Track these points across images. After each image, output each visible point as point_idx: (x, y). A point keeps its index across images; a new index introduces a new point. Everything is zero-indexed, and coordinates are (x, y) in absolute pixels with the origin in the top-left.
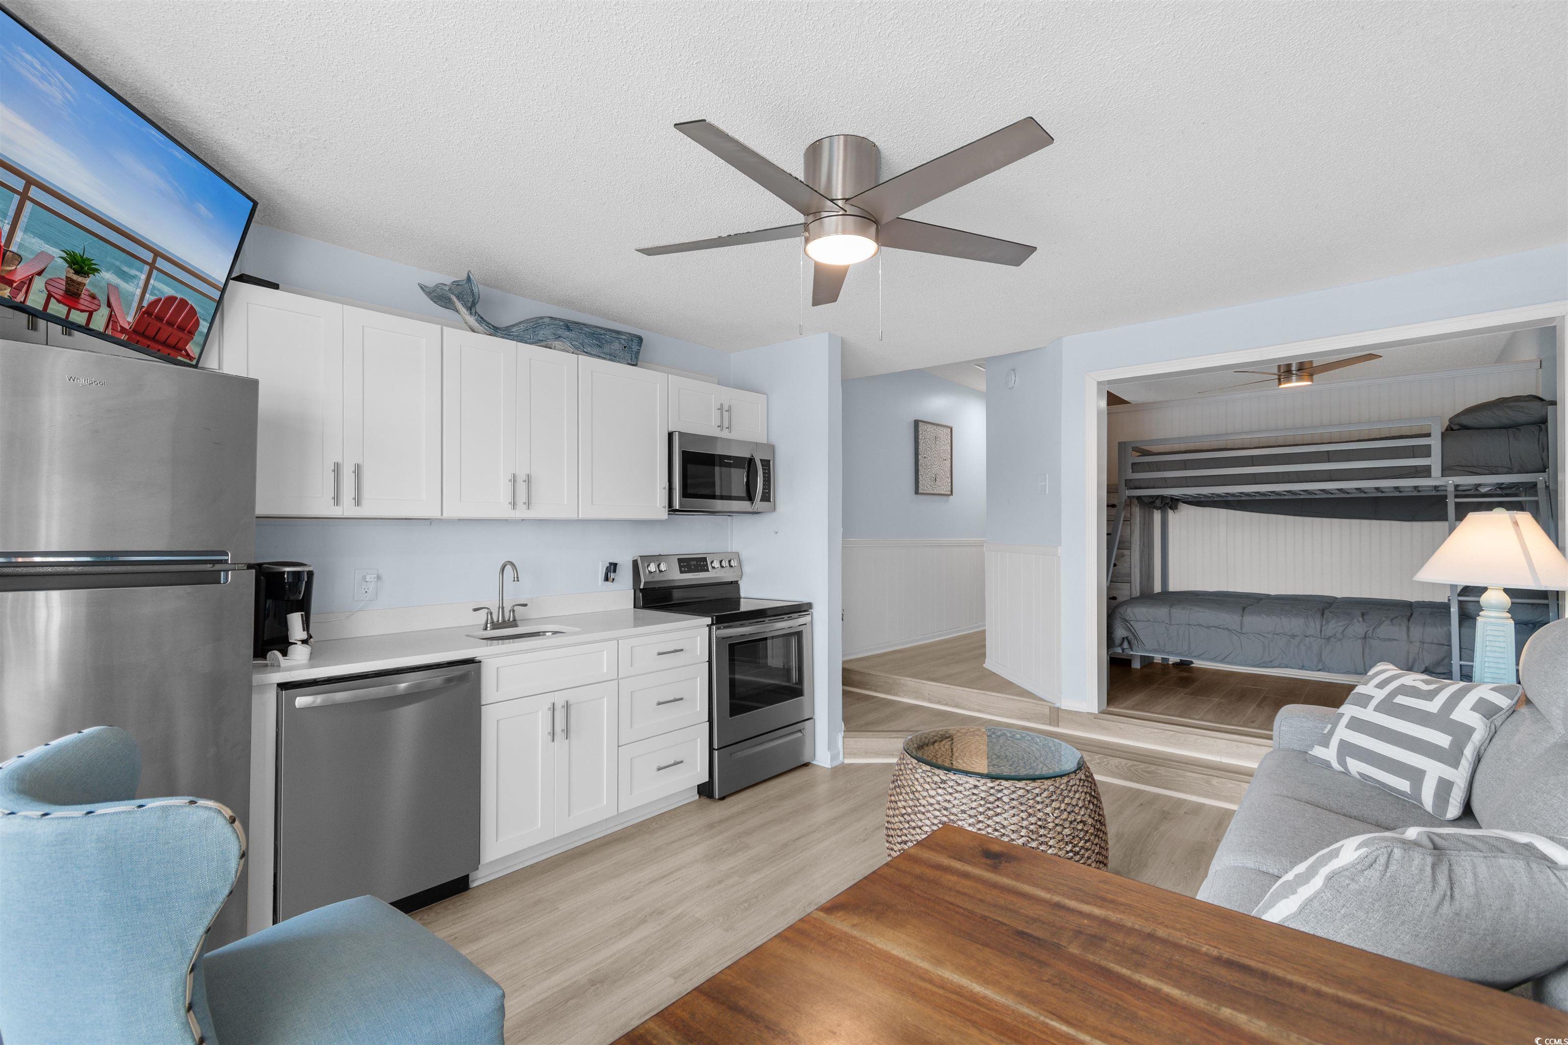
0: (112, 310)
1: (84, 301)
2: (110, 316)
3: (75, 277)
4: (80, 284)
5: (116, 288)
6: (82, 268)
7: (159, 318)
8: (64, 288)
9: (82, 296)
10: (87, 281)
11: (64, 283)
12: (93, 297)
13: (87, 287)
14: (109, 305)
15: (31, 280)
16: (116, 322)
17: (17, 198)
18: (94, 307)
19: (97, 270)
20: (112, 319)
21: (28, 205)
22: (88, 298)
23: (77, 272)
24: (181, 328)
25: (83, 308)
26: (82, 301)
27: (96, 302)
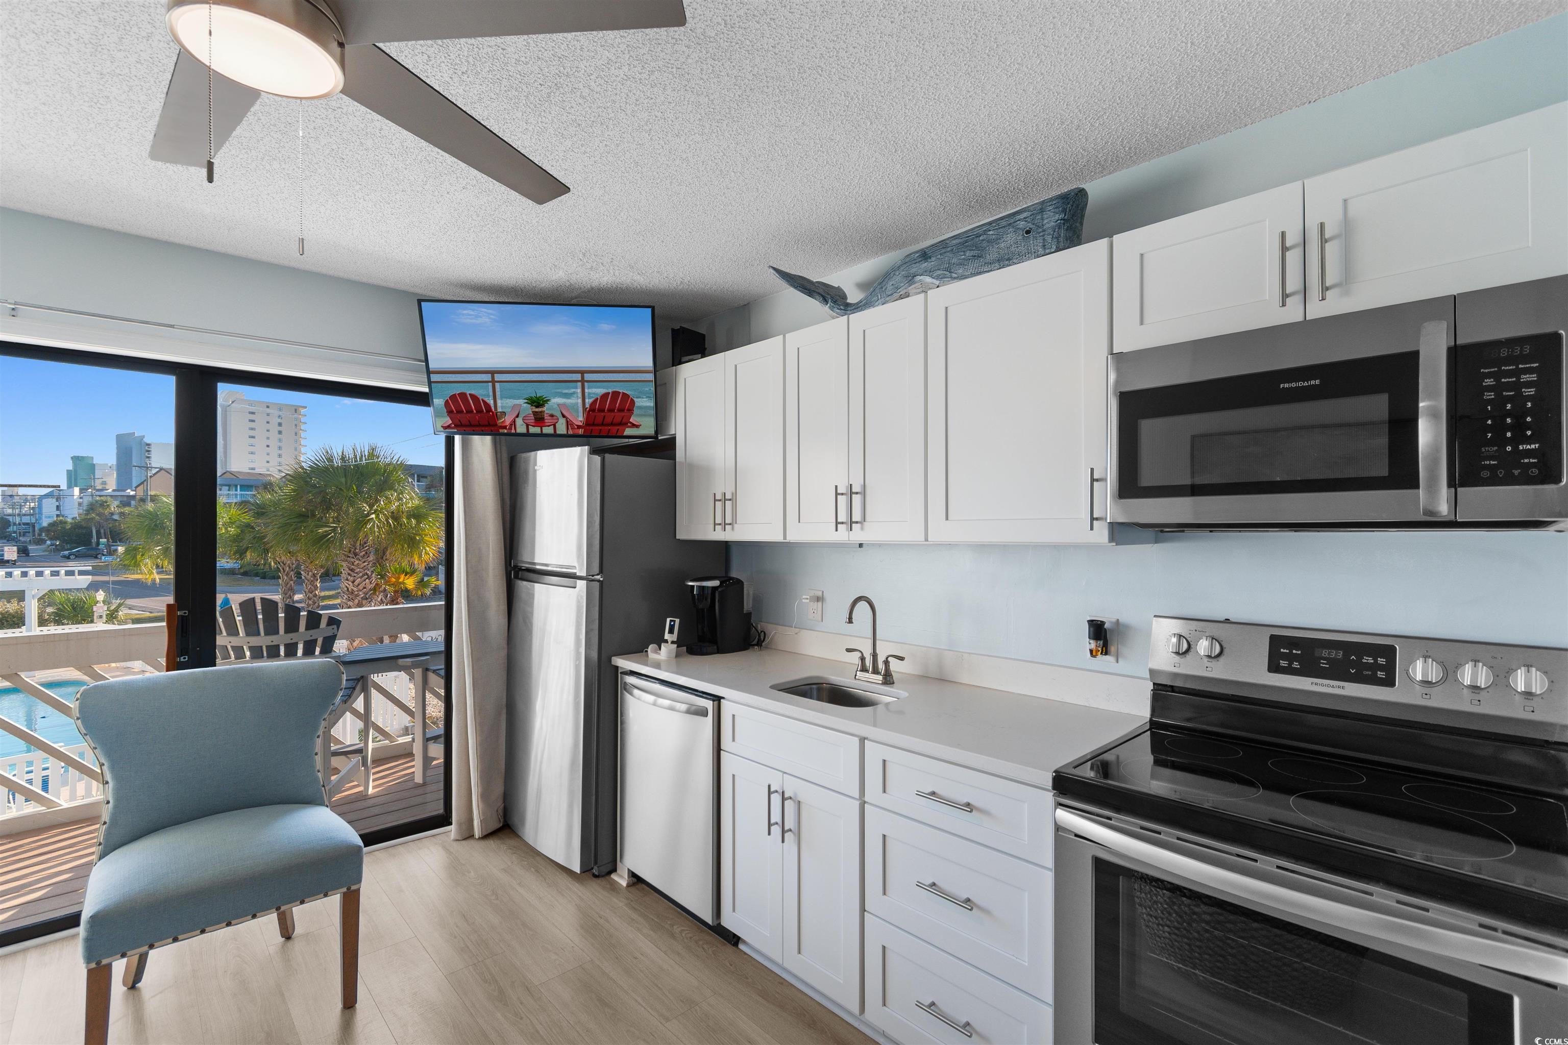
0: (567, 418)
1: (548, 419)
2: (567, 422)
3: (537, 410)
4: (541, 412)
5: (564, 405)
6: (539, 403)
8: (533, 418)
9: (546, 418)
10: (545, 409)
11: (532, 415)
12: (552, 416)
13: (546, 412)
14: (564, 416)
16: (572, 424)
18: (555, 421)
19: (548, 400)
20: (569, 423)
22: (549, 418)
23: (537, 407)
25: (549, 424)
26: (546, 421)
27: (555, 418)
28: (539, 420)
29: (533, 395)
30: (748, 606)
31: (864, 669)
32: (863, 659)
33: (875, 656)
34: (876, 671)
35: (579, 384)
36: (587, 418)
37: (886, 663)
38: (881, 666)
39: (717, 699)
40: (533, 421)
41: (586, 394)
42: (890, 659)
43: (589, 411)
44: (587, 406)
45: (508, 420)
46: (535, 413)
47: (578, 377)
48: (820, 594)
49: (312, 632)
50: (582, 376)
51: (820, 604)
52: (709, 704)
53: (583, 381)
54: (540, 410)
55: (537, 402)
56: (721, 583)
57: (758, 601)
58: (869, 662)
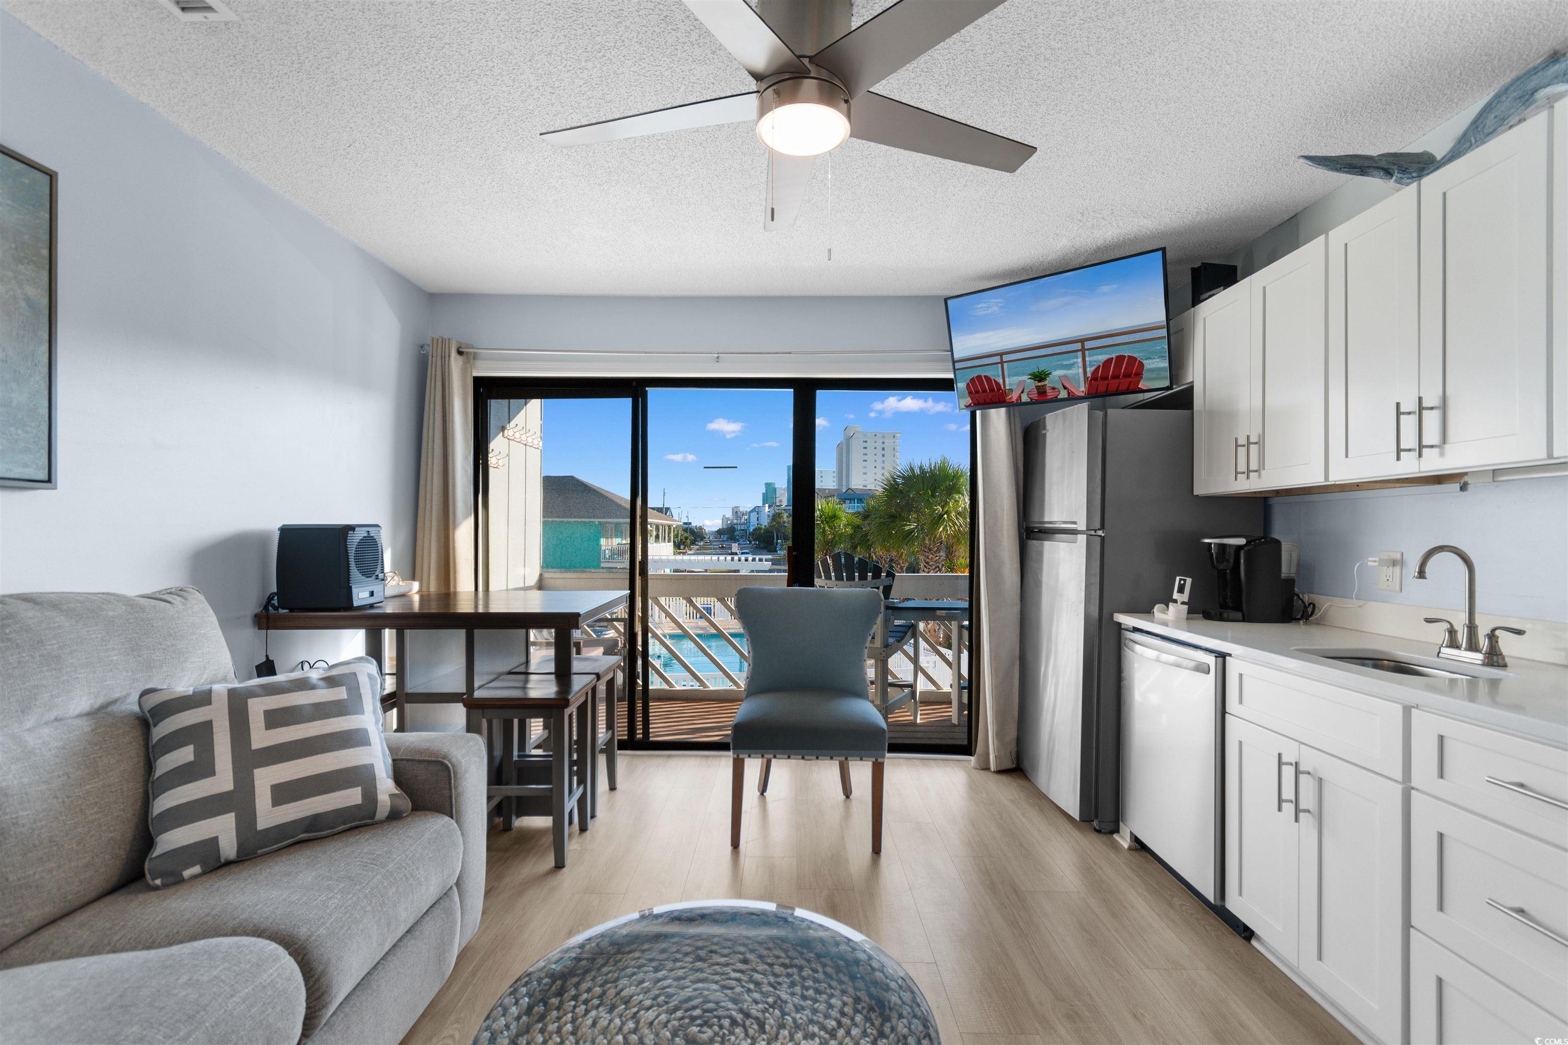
3: (1040, 384)
5: (1065, 376)
7: (1105, 378)
10: (1046, 382)
12: (1054, 388)
14: (1065, 388)
15: (1020, 397)
17: (1000, 365)
19: (1050, 374)
21: (1005, 365)
23: (1039, 381)
24: (1127, 375)
26: (1048, 394)
28: (1042, 391)
29: (1036, 370)
30: (1286, 570)
31: (1453, 644)
32: (1452, 632)
33: (1472, 628)
34: (1473, 646)
35: (1080, 354)
36: (1090, 387)
37: (1492, 636)
38: (1484, 643)
39: (1222, 656)
40: (1036, 395)
41: (1087, 363)
42: (1498, 633)
43: (1092, 379)
44: (1089, 375)
45: (1014, 396)
46: (1037, 387)
47: (1078, 346)
48: (1398, 556)
49: (875, 581)
50: (1082, 344)
51: (1398, 569)
52: (1210, 660)
53: (1083, 350)
54: (1042, 383)
55: (1040, 377)
56: (1248, 543)
57: (1305, 568)
58: (1462, 637)
